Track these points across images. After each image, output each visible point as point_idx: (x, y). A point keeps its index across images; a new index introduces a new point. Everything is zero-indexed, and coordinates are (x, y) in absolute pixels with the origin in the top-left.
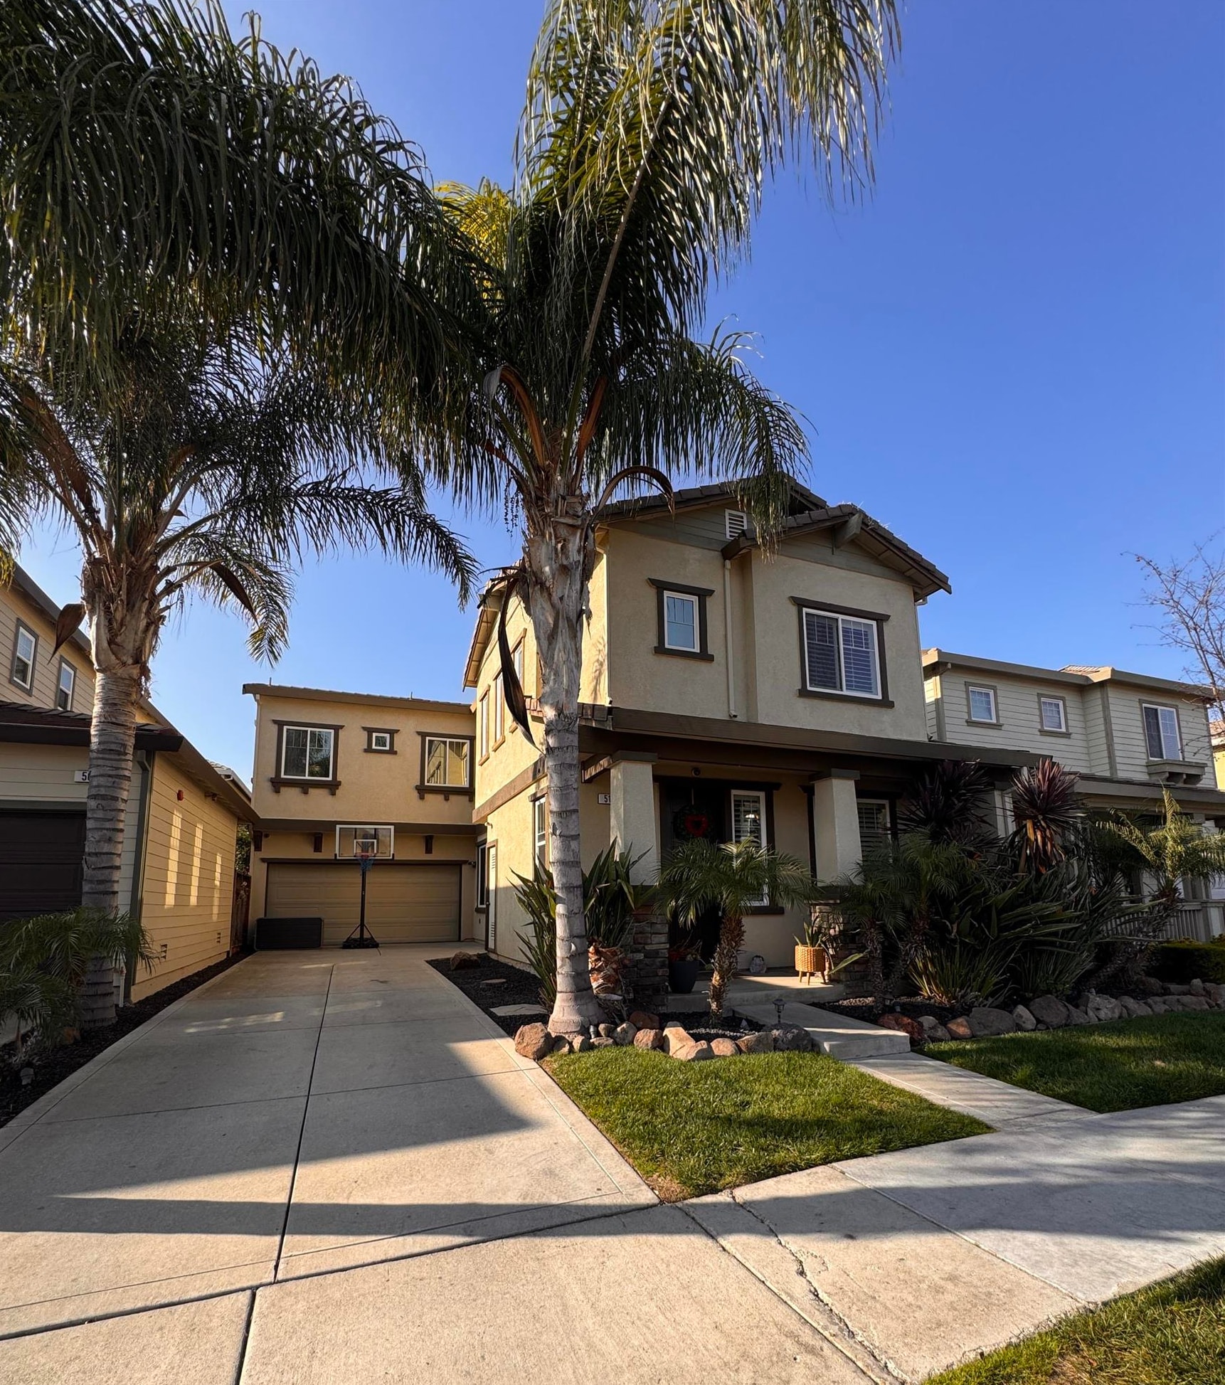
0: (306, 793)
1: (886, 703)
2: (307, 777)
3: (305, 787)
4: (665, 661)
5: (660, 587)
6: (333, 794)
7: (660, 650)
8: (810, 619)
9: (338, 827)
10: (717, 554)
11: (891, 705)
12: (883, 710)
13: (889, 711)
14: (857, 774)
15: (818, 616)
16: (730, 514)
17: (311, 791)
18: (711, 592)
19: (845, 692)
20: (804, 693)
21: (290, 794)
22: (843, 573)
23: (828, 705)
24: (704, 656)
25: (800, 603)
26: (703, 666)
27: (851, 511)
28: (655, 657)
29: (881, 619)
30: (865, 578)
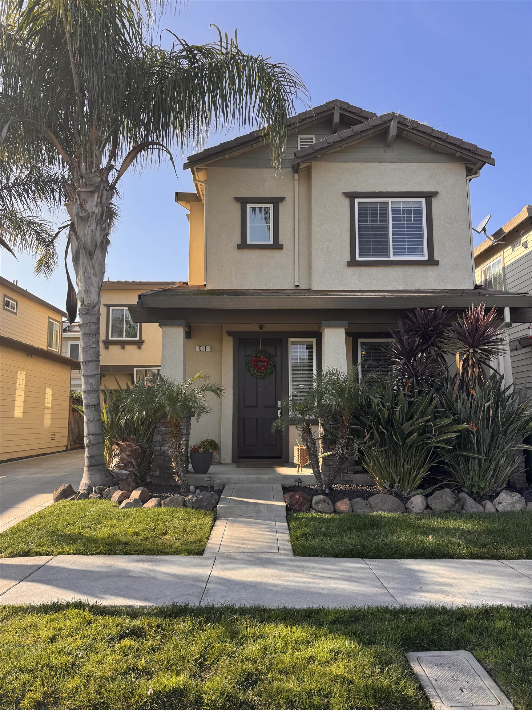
0: (123, 348)
1: (432, 262)
2: (124, 339)
3: (123, 344)
4: (247, 253)
5: (243, 202)
6: (140, 348)
7: (243, 245)
8: (361, 206)
9: (135, 369)
10: (290, 170)
11: (436, 263)
12: (429, 268)
13: (435, 268)
14: (346, 323)
15: (370, 203)
16: (301, 139)
17: (127, 347)
18: (282, 199)
19: (392, 258)
20: (352, 263)
21: (115, 349)
22: (394, 166)
23: (374, 270)
24: (277, 246)
25: (351, 196)
26: (276, 253)
27: (392, 117)
28: (239, 251)
29: (429, 196)
30: (416, 166)
